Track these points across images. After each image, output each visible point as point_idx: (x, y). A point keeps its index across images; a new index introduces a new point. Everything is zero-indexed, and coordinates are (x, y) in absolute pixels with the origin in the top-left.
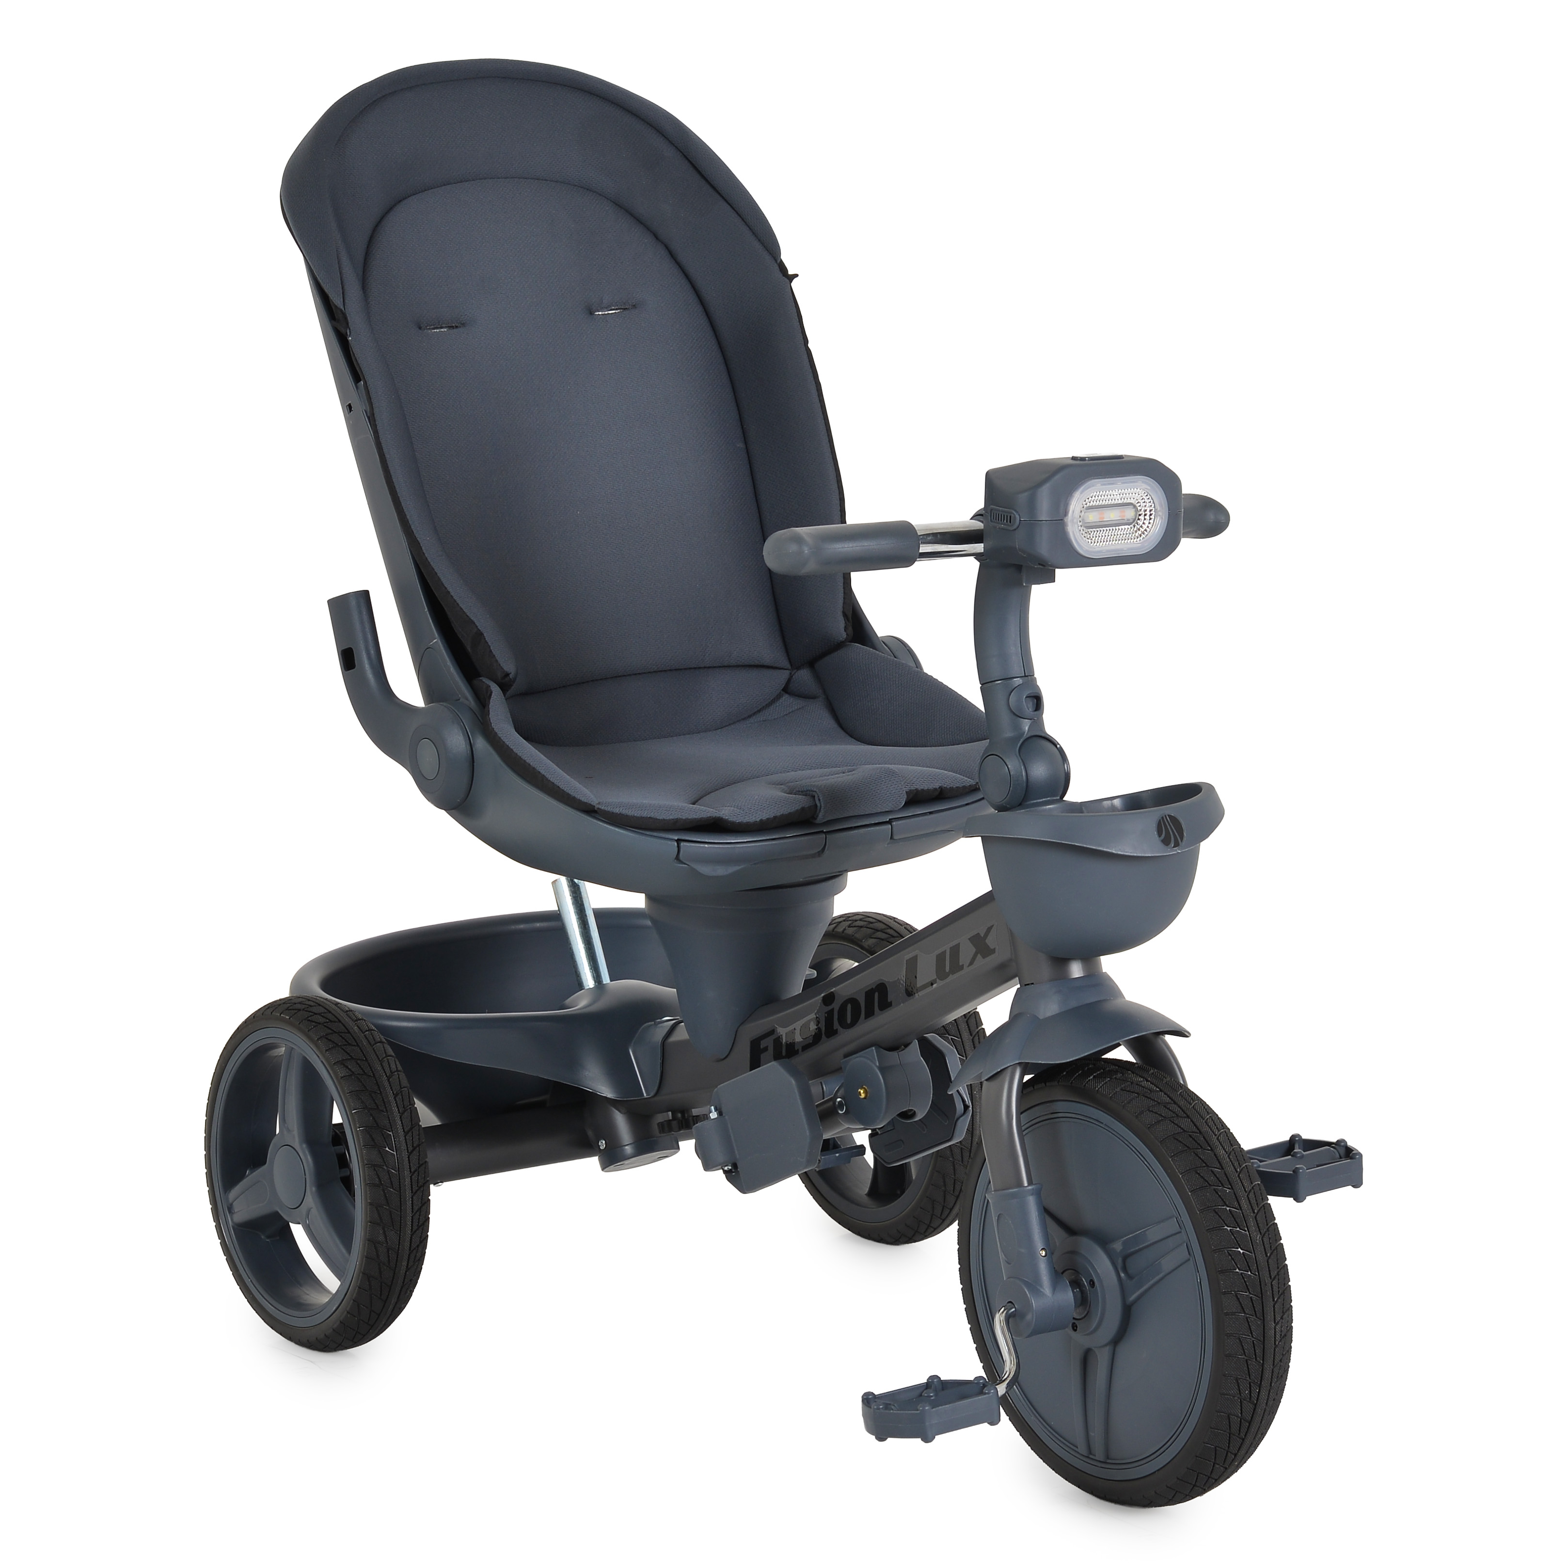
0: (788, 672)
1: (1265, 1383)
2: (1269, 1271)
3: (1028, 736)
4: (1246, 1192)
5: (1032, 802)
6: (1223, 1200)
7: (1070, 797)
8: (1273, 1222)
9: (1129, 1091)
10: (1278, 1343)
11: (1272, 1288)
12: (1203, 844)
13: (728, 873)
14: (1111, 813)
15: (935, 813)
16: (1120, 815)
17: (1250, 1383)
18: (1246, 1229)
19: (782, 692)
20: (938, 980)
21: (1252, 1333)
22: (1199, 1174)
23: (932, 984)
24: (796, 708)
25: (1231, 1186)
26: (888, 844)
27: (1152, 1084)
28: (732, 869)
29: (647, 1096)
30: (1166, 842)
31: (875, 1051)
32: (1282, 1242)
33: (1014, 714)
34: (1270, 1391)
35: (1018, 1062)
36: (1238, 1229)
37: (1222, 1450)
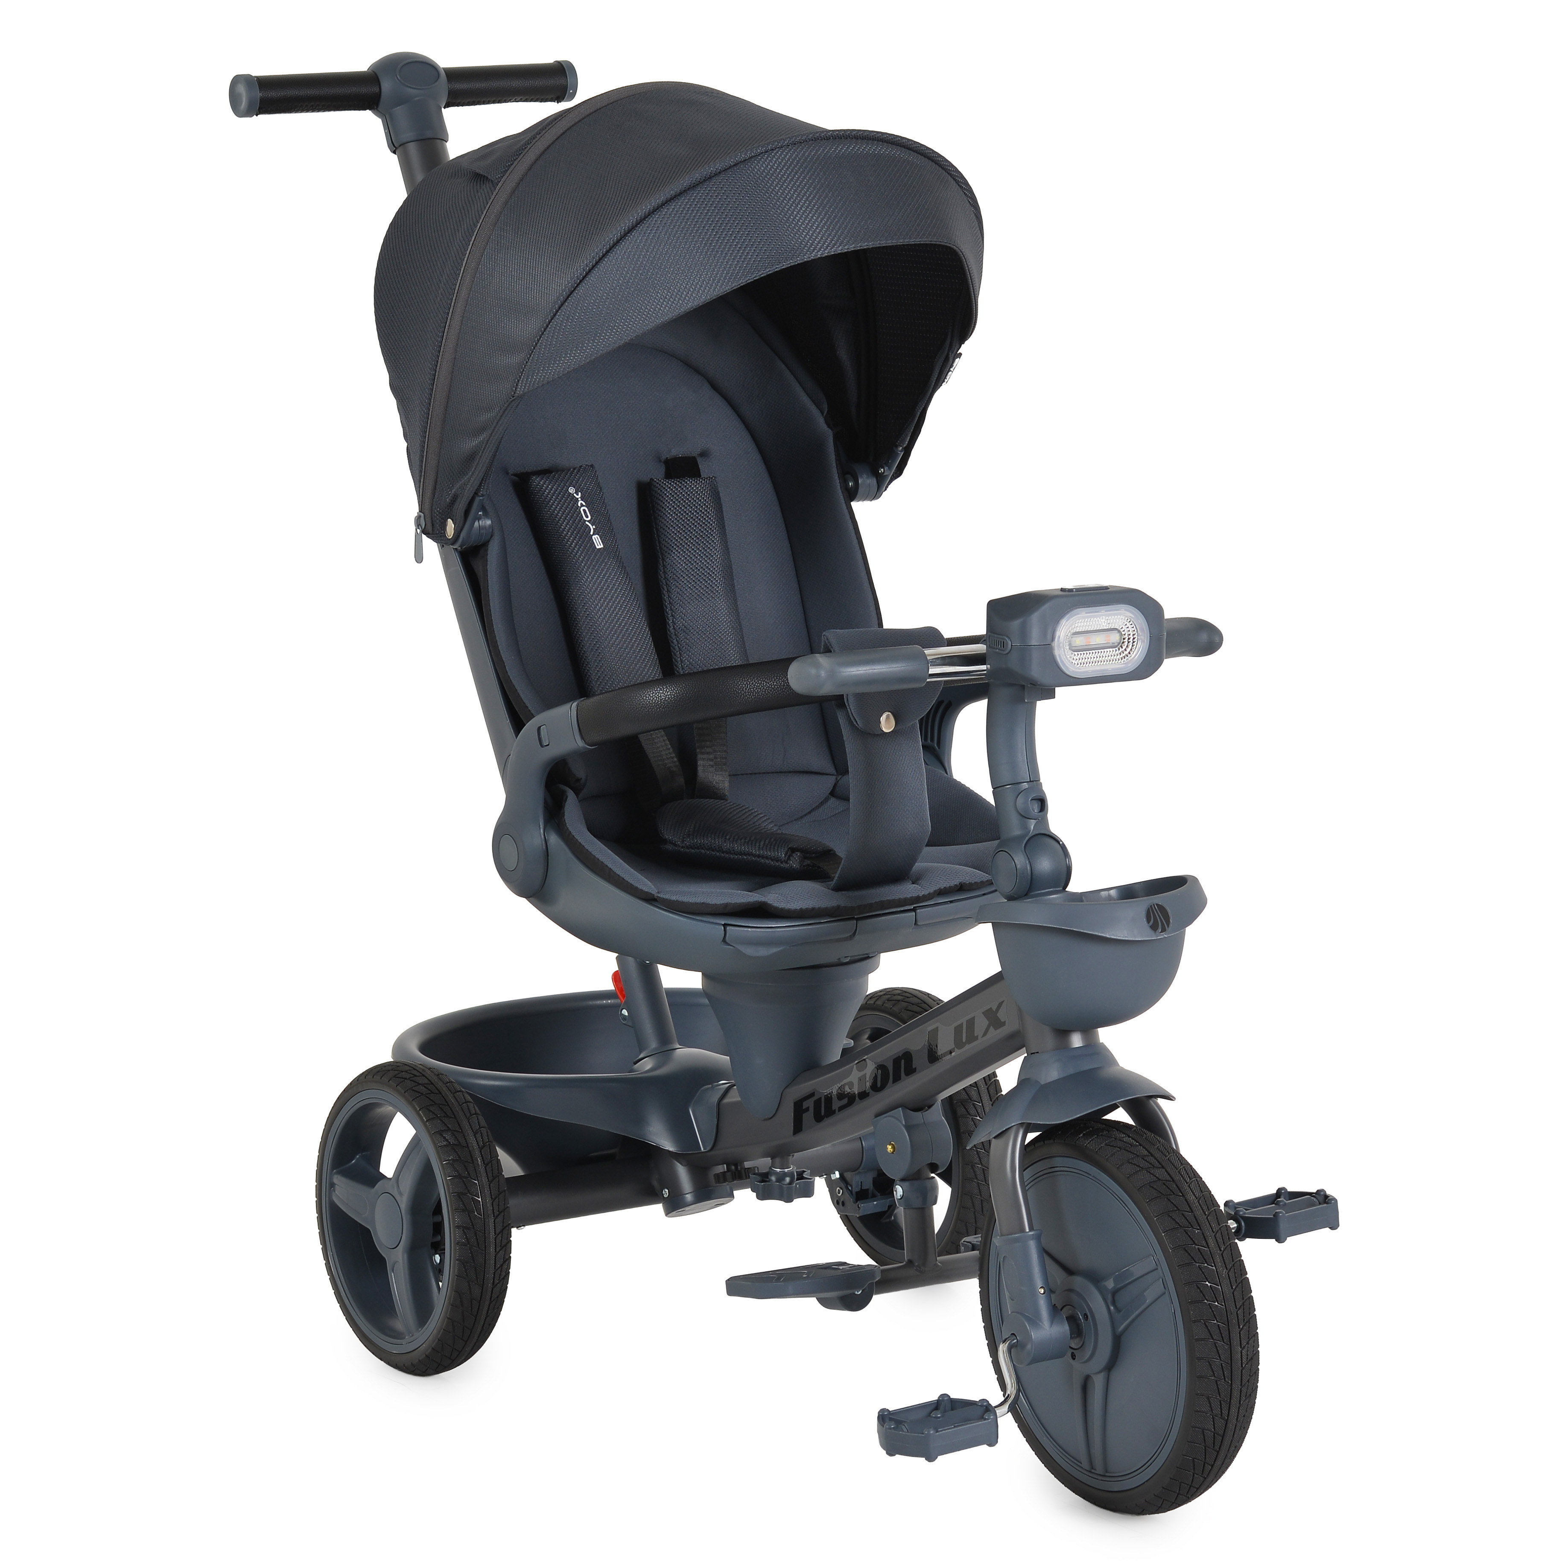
0: (834, 777)
1: (1235, 1401)
2: (1235, 1301)
3: (1033, 834)
4: (1213, 1232)
5: (1037, 892)
6: (1192, 1239)
7: (1071, 888)
8: (1239, 1259)
9: (1112, 1146)
10: (1245, 1366)
11: (1238, 1317)
12: (1188, 930)
13: (769, 954)
14: (1108, 902)
15: (955, 902)
16: (1115, 903)
17: (1220, 1401)
18: (1213, 1265)
19: (830, 796)
20: (956, 1049)
21: (1220, 1357)
22: (1171, 1217)
23: (951, 1053)
24: (842, 810)
25: (1200, 1227)
26: (913, 929)
27: (1133, 1139)
28: (774, 950)
29: (704, 1150)
30: (1154, 928)
31: (901, 1111)
32: (1247, 1276)
33: (1021, 815)
34: (1239, 1408)
35: (1020, 1122)
36: (1206, 1265)
37: (1200, 1461)
